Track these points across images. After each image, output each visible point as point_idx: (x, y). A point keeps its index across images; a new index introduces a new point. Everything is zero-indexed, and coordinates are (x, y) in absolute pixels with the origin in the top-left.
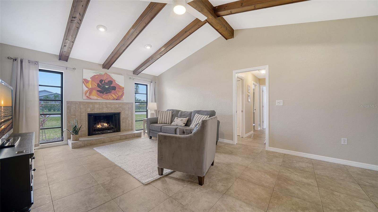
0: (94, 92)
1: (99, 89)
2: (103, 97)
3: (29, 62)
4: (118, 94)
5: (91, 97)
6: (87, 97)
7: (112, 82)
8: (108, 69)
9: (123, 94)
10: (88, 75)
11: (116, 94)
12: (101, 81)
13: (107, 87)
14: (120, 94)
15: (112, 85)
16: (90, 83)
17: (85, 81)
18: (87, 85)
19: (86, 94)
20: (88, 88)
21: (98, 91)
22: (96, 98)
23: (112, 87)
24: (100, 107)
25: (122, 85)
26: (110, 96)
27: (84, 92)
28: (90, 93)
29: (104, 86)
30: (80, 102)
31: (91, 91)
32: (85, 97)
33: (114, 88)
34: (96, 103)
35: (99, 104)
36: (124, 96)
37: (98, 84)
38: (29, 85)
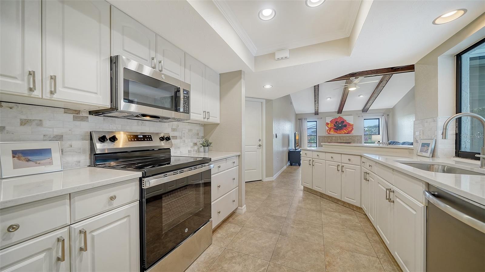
0: (332, 130)
1: (335, 128)
2: (338, 132)
3: (304, 119)
4: (348, 130)
5: (330, 133)
6: (328, 133)
7: (344, 121)
8: (341, 113)
9: (352, 129)
10: (328, 120)
11: (347, 130)
12: (336, 122)
13: (340, 125)
14: (350, 129)
15: (343, 124)
16: (330, 124)
17: (327, 124)
18: (328, 126)
19: (327, 132)
20: (328, 128)
21: (334, 129)
22: (333, 133)
23: (344, 125)
24: (336, 139)
25: (351, 123)
26: (342, 132)
27: (327, 130)
28: (330, 130)
29: (338, 125)
30: (324, 136)
31: (330, 129)
32: (327, 133)
33: (345, 126)
34: (333, 136)
35: (335, 137)
36: (353, 131)
37: (334, 125)
38: (304, 129)
